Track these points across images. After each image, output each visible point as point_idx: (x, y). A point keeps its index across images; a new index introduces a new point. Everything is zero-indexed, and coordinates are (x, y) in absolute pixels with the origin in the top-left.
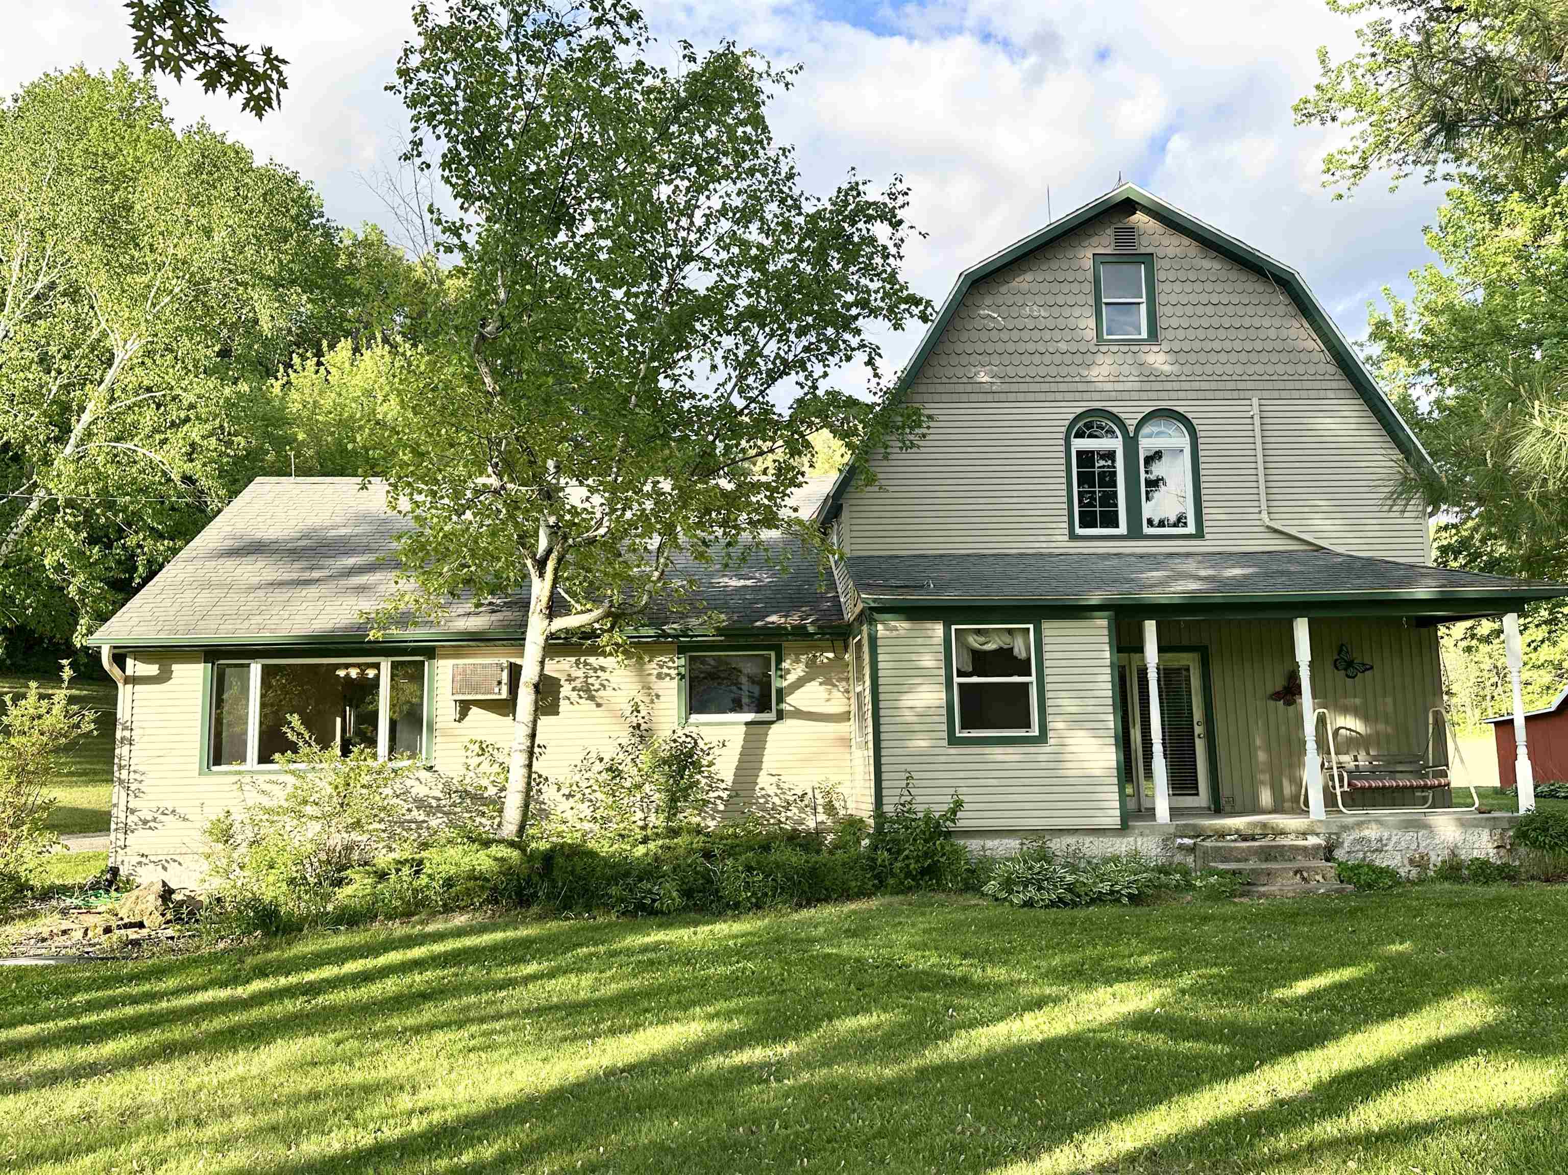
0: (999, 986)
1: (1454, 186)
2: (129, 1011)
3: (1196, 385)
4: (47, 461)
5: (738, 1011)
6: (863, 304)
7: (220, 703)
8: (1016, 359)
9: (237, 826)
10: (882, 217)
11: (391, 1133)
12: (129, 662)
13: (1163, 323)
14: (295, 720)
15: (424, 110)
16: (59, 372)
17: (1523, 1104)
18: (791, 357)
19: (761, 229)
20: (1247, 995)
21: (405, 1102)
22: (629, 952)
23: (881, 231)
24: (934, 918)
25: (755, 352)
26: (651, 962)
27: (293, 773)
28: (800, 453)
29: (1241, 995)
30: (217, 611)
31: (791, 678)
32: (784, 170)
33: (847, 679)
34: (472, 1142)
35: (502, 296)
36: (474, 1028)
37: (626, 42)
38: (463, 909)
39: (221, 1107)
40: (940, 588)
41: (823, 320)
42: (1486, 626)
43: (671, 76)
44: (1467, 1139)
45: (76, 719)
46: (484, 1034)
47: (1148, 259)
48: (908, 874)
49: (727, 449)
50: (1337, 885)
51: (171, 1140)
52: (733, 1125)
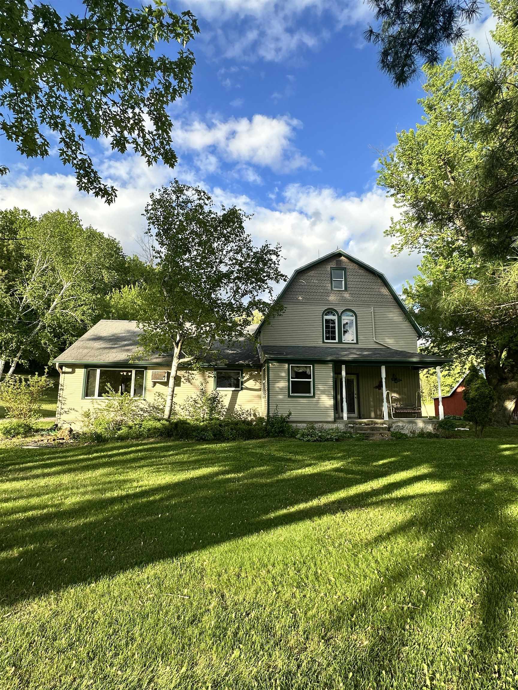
0: (299, 461)
1: (425, 254)
2: (59, 460)
3: (357, 303)
4: (43, 314)
5: (228, 465)
6: (268, 276)
7: (88, 381)
8: (309, 294)
9: (91, 413)
10: (274, 254)
11: (131, 492)
12: (64, 368)
13: (349, 286)
14: (109, 385)
15: (152, 221)
16: (48, 290)
17: (438, 492)
18: (248, 290)
19: (241, 256)
20: (366, 464)
21: (135, 484)
22: (198, 450)
23: (274, 257)
24: (282, 444)
25: (238, 288)
26: (204, 453)
27: (107, 399)
28: (250, 316)
29: (364, 464)
30: (89, 354)
31: (245, 378)
32: (248, 240)
33: (261, 379)
34: (153, 495)
35: (170, 270)
36: (155, 467)
37: (207, 205)
38: (152, 437)
39: (84, 485)
40: (287, 354)
41: (258, 280)
42: (432, 370)
43: (219, 214)
44: (423, 500)
45: (48, 383)
46: (158, 468)
47: (345, 269)
48: (276, 432)
49: (230, 314)
50: (391, 438)
51: (70, 492)
52: (225, 492)
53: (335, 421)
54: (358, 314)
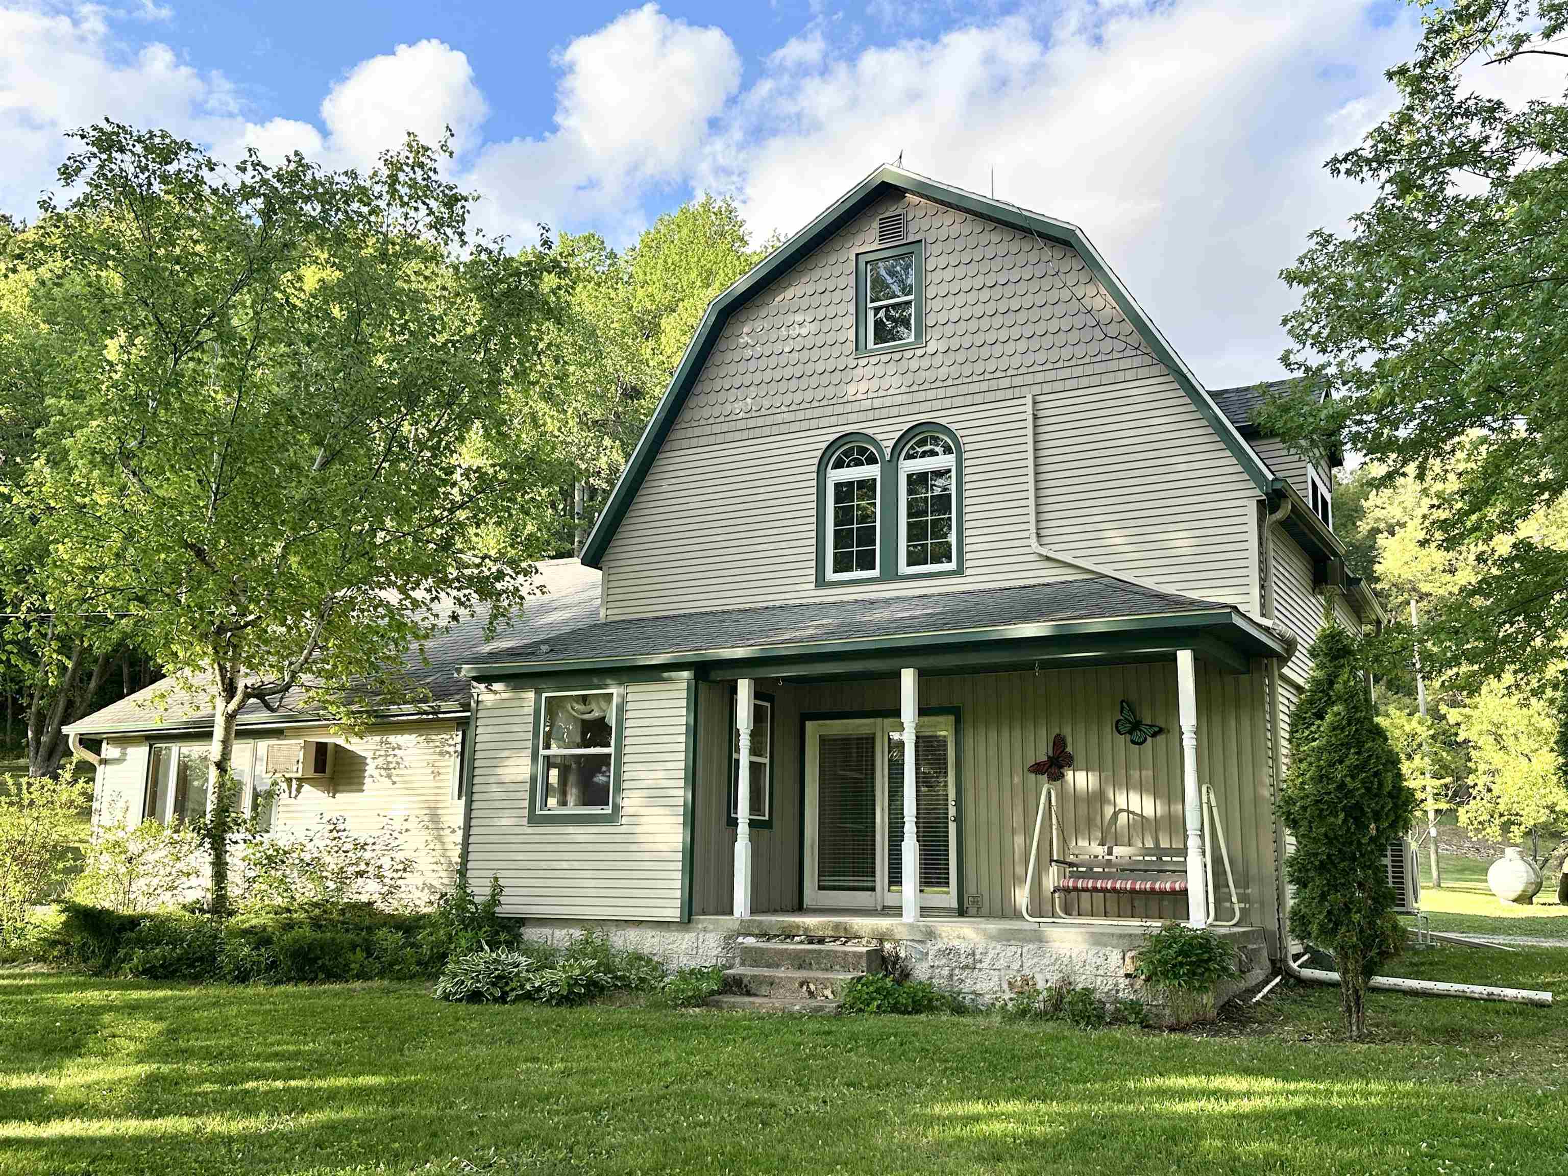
3: (963, 389)
8: (773, 388)
12: (105, 747)
13: (929, 320)
47: (916, 248)
53: (689, 921)
54: (966, 440)
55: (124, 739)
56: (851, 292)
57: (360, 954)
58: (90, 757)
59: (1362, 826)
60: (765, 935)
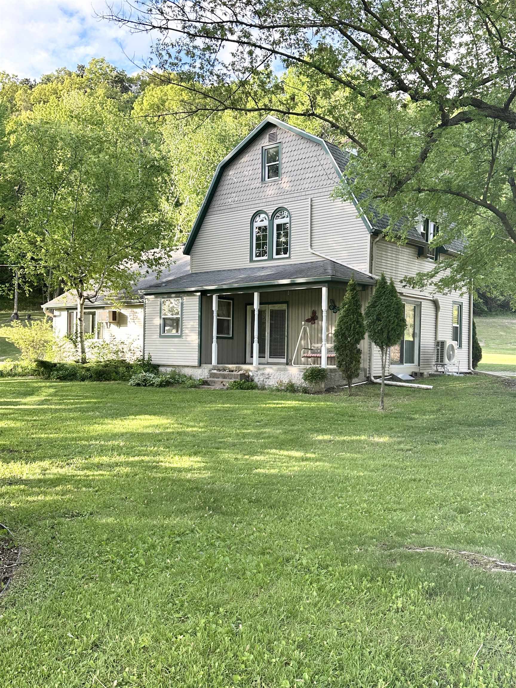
3: (292, 195)
12: (55, 312)
13: (283, 171)
47: (279, 145)
53: (200, 366)
54: (292, 213)
55: (60, 309)
56: (260, 160)
57: (114, 374)
58: (51, 315)
59: (346, 339)
60: (219, 370)
